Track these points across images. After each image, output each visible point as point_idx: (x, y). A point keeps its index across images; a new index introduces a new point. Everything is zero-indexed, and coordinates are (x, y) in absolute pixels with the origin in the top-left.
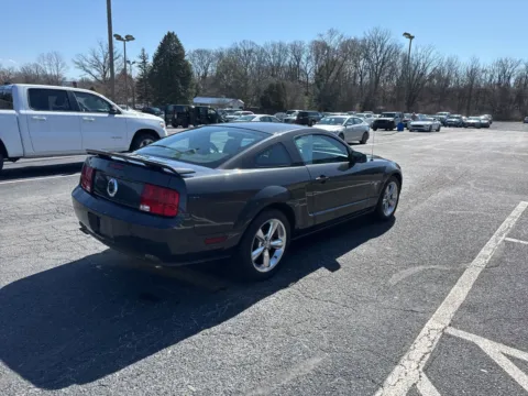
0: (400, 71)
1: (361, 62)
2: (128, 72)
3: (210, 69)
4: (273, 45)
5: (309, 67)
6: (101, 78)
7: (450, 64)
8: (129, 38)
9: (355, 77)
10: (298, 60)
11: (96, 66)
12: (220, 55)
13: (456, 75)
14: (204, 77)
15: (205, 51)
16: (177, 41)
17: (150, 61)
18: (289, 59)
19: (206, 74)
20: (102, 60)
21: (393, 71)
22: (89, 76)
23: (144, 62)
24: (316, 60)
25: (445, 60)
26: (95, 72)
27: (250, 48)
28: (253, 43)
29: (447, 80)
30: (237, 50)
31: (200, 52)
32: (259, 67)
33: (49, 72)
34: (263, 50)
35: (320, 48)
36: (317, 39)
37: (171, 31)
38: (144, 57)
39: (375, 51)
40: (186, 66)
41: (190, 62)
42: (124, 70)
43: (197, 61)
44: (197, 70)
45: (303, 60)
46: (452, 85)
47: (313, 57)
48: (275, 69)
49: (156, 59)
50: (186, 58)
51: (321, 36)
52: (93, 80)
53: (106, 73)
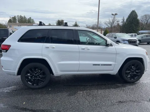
11: (109, 23)
14: (147, 24)
16: (135, 13)
17: (125, 20)
23: (123, 21)
26: (109, 25)
37: (134, 10)
38: (123, 19)
40: (138, 20)
43: (144, 18)
49: (127, 20)
50: (138, 18)
52: (108, 27)
53: (112, 25)
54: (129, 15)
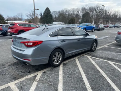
0: (104, 14)
1: (94, 12)
2: (38, 17)
3: (57, 16)
4: (72, 9)
5: (81, 14)
6: (31, 18)
7: (117, 12)
8: (38, 9)
9: (93, 16)
10: (78, 12)
11: (30, 16)
12: (59, 12)
13: (119, 15)
14: (55, 17)
15: (56, 11)
16: (49, 9)
17: (43, 14)
18: (76, 12)
19: (56, 16)
20: (32, 14)
21: (103, 14)
22: (29, 18)
23: (41, 15)
24: (83, 12)
25: (116, 11)
26: (30, 17)
27: (66, 10)
28: (67, 9)
29: (117, 16)
30: (63, 11)
31: (54, 11)
32: (69, 15)
33: (19, 17)
34: (69, 11)
35: (84, 9)
36: (83, 7)
37: (47, 7)
38: (41, 13)
39: (98, 9)
41: (52, 14)
42: (37, 16)
43: (54, 14)
44: (54, 16)
45: (79, 12)
46: (118, 17)
47: (82, 12)
48: (72, 15)
49: (44, 14)
50: (51, 13)
51: (84, 6)
52: (30, 19)
53: (32, 17)
54: (45, 10)
